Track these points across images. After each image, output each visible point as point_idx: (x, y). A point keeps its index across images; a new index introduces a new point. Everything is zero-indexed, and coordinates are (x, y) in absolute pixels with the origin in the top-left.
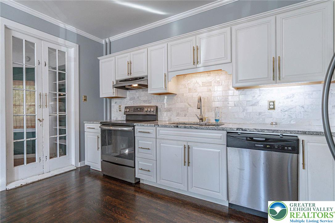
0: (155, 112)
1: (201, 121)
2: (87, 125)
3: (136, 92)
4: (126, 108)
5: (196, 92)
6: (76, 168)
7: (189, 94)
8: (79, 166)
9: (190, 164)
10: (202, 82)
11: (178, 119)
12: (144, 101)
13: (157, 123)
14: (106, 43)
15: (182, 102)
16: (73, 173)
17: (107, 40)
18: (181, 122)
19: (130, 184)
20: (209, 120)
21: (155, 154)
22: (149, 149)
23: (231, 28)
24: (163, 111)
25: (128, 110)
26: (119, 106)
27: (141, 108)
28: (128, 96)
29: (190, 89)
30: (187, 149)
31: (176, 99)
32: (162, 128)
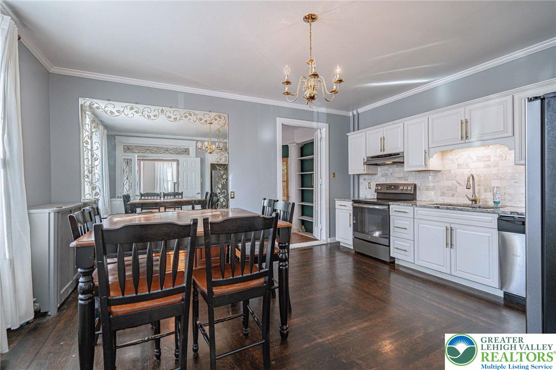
0: (412, 190)
1: (473, 202)
2: (338, 203)
3: (389, 168)
4: (377, 185)
5: (468, 168)
6: (326, 243)
7: (457, 171)
8: (329, 242)
9: (454, 247)
10: (477, 157)
11: (443, 199)
12: (399, 178)
13: (416, 203)
14: (354, 115)
15: (449, 180)
16: (324, 247)
17: (355, 112)
18: (446, 203)
19: (384, 262)
20: (487, 202)
21: (412, 234)
22: (405, 229)
23: (513, 96)
24: (423, 190)
25: (380, 188)
26: (369, 183)
27: (396, 186)
28: (379, 172)
29: (459, 165)
30: (450, 232)
31: (440, 176)
32: (420, 209)
